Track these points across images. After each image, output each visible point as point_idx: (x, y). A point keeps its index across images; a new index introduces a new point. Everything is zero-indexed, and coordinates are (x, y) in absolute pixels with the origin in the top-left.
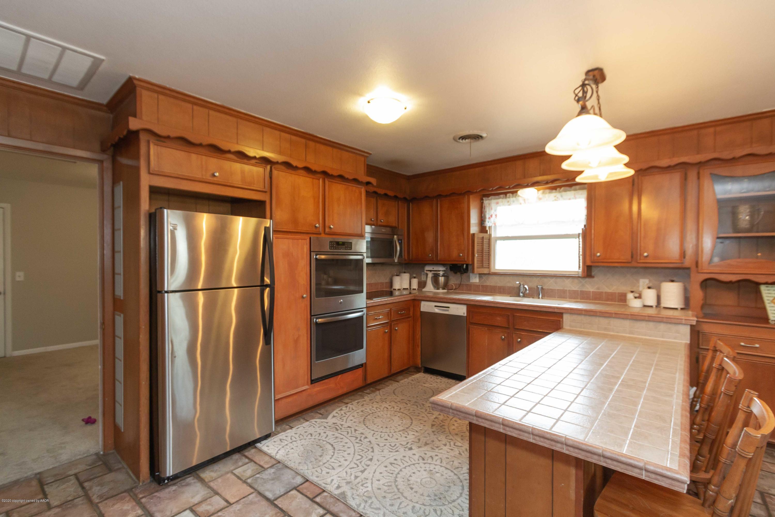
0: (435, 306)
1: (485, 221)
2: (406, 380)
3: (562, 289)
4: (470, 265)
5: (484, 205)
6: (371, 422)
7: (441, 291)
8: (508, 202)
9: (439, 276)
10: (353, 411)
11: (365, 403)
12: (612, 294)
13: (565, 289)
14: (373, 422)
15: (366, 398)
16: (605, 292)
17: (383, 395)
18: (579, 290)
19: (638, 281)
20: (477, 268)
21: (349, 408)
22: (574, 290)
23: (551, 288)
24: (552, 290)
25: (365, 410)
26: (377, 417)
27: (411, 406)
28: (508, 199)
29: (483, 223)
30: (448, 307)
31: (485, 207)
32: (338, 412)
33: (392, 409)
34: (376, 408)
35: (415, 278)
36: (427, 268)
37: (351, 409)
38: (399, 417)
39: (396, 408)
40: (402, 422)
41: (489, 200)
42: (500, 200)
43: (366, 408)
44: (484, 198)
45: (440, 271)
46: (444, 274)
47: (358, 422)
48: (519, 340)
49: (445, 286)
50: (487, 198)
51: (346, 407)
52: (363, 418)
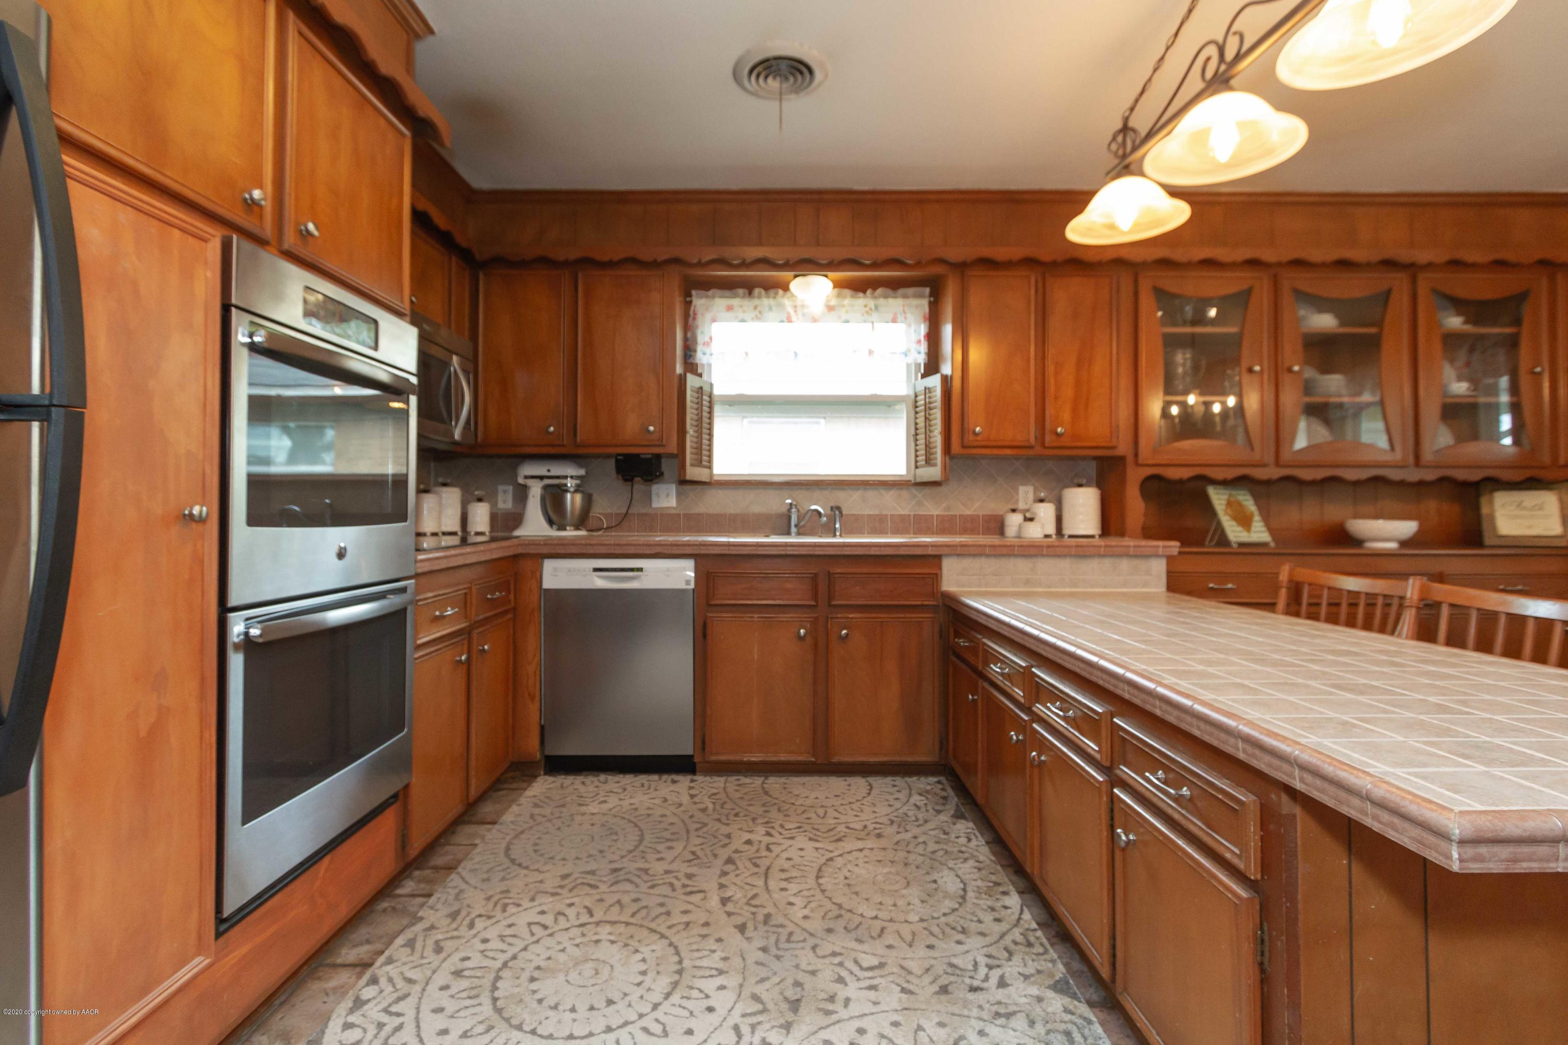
0: (596, 570)
1: (695, 351)
2: (515, 808)
3: (876, 512)
4: (672, 456)
5: (692, 309)
6: (535, 1005)
7: (570, 533)
8: (755, 308)
9: (567, 491)
10: (417, 988)
11: (440, 937)
12: (973, 519)
13: (884, 513)
14: (540, 1001)
15: (429, 916)
16: (961, 516)
17: (484, 880)
18: (912, 514)
19: (1016, 491)
20: (692, 465)
21: (390, 980)
22: (901, 515)
23: (854, 512)
24: (857, 518)
25: (468, 964)
26: (536, 974)
27: (613, 888)
28: (756, 302)
29: (691, 356)
30: (640, 570)
31: (695, 314)
32: (351, 1019)
33: (563, 923)
34: (502, 938)
35: (480, 500)
36: (528, 469)
37: (400, 983)
38: (612, 942)
39: (571, 912)
40: (639, 956)
41: (707, 297)
42: (735, 302)
43: (463, 954)
44: (694, 292)
45: (566, 477)
46: (578, 486)
47: (481, 1028)
48: (844, 632)
49: (582, 521)
50: (702, 292)
51: (374, 981)
52: (486, 999)
